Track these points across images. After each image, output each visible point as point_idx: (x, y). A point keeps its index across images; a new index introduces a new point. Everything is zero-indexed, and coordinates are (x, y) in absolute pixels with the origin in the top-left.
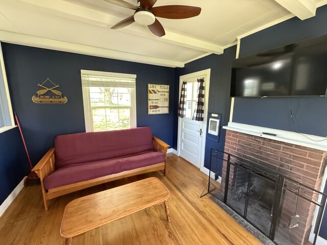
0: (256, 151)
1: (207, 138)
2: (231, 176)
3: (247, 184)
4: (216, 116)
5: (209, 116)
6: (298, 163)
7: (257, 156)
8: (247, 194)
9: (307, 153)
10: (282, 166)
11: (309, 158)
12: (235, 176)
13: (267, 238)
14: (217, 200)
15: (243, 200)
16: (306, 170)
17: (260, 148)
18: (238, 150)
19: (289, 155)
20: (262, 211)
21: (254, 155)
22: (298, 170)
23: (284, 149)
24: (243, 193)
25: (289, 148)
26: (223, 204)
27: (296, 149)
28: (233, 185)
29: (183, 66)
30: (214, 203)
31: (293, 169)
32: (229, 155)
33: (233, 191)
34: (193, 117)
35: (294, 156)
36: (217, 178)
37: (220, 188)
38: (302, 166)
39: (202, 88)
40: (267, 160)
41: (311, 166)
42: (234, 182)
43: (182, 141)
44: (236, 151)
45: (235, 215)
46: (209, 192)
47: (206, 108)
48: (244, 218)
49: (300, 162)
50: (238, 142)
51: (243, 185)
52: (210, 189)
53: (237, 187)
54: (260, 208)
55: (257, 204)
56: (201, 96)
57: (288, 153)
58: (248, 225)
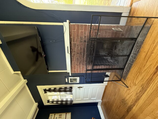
0: (81, 55)
1: (83, 83)
2: (103, 67)
3: (105, 57)
4: (66, 79)
5: (68, 83)
6: (81, 34)
7: (84, 54)
8: (112, 57)
9: (73, 31)
10: (85, 41)
11: (76, 30)
12: (102, 65)
13: (137, 41)
14: (124, 74)
15: (116, 58)
16: (84, 30)
17: (78, 53)
18: (83, 65)
19: (78, 39)
20: (118, 48)
21: (84, 56)
22: (85, 33)
23: (74, 41)
24: (112, 59)
25: (73, 39)
26: (125, 70)
27: (72, 36)
28: (109, 65)
29: (37, 103)
30: (128, 77)
31: (85, 36)
32: (87, 70)
33: (113, 65)
34: (70, 94)
35: (77, 36)
36: (107, 76)
37: (114, 73)
38: (82, 32)
39: (50, 90)
40: (84, 49)
41: (80, 28)
42: (106, 65)
43: (90, 99)
44: (84, 66)
45: (130, 61)
46: (120, 80)
47: (63, 86)
48: (129, 56)
49: (80, 33)
50: (78, 65)
51: (107, 60)
52: (118, 79)
53: (109, 62)
54: (118, 49)
55: (115, 51)
56: (55, 90)
57: (76, 40)
58: (133, 53)
